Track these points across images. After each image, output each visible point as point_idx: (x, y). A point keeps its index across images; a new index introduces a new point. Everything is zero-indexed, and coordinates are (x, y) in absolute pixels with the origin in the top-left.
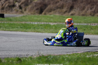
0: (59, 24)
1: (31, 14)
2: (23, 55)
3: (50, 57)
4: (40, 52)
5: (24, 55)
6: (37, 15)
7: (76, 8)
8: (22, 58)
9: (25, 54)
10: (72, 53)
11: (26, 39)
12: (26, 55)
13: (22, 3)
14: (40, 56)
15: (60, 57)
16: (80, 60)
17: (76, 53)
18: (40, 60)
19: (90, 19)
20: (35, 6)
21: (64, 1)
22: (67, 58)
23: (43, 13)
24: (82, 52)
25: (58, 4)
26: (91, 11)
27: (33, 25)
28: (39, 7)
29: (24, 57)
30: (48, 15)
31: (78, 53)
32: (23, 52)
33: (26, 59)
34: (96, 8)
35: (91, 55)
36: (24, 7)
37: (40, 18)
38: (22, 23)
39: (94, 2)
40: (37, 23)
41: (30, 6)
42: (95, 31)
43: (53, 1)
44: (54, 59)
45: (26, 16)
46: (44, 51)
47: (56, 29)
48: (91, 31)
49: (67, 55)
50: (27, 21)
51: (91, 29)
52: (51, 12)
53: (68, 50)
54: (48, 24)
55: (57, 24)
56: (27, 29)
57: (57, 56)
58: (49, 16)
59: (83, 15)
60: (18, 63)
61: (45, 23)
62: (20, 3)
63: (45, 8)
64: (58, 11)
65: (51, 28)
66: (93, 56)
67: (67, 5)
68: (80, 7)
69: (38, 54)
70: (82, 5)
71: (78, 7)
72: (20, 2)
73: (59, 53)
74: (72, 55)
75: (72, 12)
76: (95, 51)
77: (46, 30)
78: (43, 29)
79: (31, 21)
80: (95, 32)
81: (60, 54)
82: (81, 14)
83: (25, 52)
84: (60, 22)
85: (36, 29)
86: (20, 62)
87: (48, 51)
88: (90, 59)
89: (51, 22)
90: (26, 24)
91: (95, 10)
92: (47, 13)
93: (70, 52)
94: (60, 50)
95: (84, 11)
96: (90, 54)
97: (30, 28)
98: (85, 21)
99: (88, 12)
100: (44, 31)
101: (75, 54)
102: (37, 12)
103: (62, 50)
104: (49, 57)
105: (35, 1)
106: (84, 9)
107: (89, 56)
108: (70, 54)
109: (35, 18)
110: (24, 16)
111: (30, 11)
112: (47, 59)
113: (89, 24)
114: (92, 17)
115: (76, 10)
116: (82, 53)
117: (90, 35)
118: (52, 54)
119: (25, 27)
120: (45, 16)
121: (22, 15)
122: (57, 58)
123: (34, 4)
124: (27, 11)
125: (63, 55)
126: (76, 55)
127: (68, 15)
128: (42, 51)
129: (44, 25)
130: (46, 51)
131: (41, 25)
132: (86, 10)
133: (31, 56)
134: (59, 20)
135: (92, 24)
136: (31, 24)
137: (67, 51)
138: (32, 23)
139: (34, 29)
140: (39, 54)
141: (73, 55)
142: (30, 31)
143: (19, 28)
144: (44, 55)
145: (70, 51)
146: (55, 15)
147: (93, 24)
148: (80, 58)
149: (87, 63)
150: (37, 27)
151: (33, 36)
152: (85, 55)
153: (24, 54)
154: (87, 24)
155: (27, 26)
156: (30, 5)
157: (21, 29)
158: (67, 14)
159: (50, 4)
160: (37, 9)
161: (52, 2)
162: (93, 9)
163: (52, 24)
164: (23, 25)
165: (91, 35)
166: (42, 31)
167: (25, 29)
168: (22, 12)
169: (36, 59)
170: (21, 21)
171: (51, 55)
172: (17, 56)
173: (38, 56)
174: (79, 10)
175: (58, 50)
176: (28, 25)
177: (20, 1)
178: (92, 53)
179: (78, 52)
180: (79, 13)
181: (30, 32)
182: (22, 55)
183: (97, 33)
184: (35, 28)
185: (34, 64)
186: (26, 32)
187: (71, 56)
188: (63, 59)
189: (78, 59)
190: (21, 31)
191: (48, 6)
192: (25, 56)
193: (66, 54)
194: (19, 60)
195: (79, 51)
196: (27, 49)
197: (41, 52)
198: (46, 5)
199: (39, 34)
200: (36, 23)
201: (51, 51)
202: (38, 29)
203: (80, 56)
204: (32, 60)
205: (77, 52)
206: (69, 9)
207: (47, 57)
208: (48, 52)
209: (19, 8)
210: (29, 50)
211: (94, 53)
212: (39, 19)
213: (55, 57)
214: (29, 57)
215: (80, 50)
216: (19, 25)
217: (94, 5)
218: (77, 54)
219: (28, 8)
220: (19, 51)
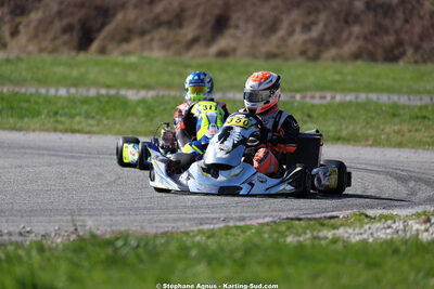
0: (163, 97)
1: (41, 50)
2: (6, 231)
3: (125, 244)
4: (81, 218)
5: (10, 234)
6: (66, 55)
7: (241, 24)
9: (15, 229)
10: (222, 225)
11: (18, 162)
12: (21, 234)
14: (78, 236)
15: (167, 243)
16: (260, 256)
17: (238, 224)
18: (83, 255)
19: (300, 71)
20: (60, 14)
22: (199, 245)
23: (95, 45)
24: (268, 220)
25: (159, 8)
26: (305, 37)
27: (48, 100)
28: (74, 19)
29: (11, 243)
30: (115, 56)
31: (248, 223)
32: (4, 220)
33: (21, 252)
34: (326, 26)
35: (305, 233)
36: (7, 18)
37: (83, 70)
38: (2, 93)
40: (68, 92)
41: (35, 16)
42: (323, 128)
44: (141, 251)
45: (19, 59)
46: (99, 218)
48: (305, 127)
49: (200, 232)
50: (22, 82)
51: (305, 118)
52: (126, 40)
53: (203, 210)
54: (117, 93)
55: (157, 96)
56: (22, 117)
57: (156, 236)
58: (120, 59)
59: (271, 56)
61: (103, 91)
63: (103, 25)
64: (161, 39)
65: (128, 115)
66: (314, 238)
67: (200, 11)
68: (257, 19)
69: (72, 229)
70: (266, 10)
71: (248, 20)
73: (163, 225)
74: (223, 232)
75: (223, 43)
76: (325, 217)
77: (105, 122)
78: (93, 117)
79: (40, 82)
81: (170, 229)
82: (264, 49)
83: (13, 221)
84: (170, 86)
85: (63, 119)
87: (115, 215)
88: (300, 253)
89: (130, 86)
90: (17, 94)
91: (322, 35)
92: (110, 47)
93: (213, 219)
94: (171, 211)
95: (274, 39)
96: (300, 231)
97: (37, 114)
99: (291, 41)
100: (98, 125)
101: (238, 227)
102: (65, 44)
103: (175, 211)
104: (120, 243)
106: (273, 28)
107: (297, 239)
108: (213, 230)
109: (60, 70)
110: (8, 61)
111: (35, 36)
112: (110, 251)
113: (298, 97)
114: (310, 64)
115: (239, 33)
116: (267, 224)
118: (134, 228)
119: (12, 108)
120: (102, 58)
122: (155, 247)
123: (55, 7)
124: (23, 38)
125: (183, 233)
126: (239, 232)
127: (205, 56)
128: (91, 216)
129: (99, 101)
130: (109, 217)
131: (86, 101)
132: (281, 33)
133: (39, 238)
134: (165, 78)
135: (309, 94)
136: (39, 95)
137: (202, 216)
138: (43, 91)
139: (52, 120)
140: (76, 230)
141: (226, 234)
142: (38, 126)
144: (99, 232)
145: (211, 215)
146: (146, 54)
147: (313, 97)
148: (256, 246)
149: (290, 270)
150: (66, 110)
151: (46, 149)
152: (277, 232)
153: (11, 229)
154: (289, 94)
155: (25, 105)
156: (37, 9)
158: (198, 50)
159: (123, 6)
160: (67, 30)
162: (314, 28)
163: (132, 95)
164: (3, 99)
166: (88, 129)
167: (12, 116)
169: (64, 250)
171: (131, 232)
173: (73, 237)
174: (250, 33)
175: (158, 212)
176: (28, 101)
178: (312, 223)
179: (251, 218)
180: (254, 46)
181: (34, 131)
183: (331, 134)
184: (56, 113)
186: (20, 130)
187: (217, 239)
188: (184, 251)
189: (249, 250)
191: (114, 15)
192: (14, 238)
193: (195, 229)
195: (255, 214)
196: (25, 207)
197: (87, 218)
198: (105, 14)
199: (78, 139)
200: (62, 92)
201: (127, 218)
202: (72, 117)
203: (256, 240)
204: (47, 254)
205: (243, 219)
206: (208, 28)
207: (110, 243)
208: (114, 219)
210: (32, 213)
211: (322, 223)
212: (75, 73)
213: (147, 244)
214: (31, 243)
215: (257, 211)
217: (317, 11)
218: (243, 230)
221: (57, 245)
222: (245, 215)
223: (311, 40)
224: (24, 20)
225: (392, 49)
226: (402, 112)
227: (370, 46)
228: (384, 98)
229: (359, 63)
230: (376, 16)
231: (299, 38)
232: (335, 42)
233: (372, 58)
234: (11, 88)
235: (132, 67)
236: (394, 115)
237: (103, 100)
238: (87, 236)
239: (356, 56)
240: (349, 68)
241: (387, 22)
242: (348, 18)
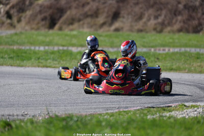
1: (32, 29)
2: (15, 114)
3: (71, 120)
4: (51, 108)
5: (17, 115)
6: (44, 31)
7: (125, 16)
8: (14, 121)
9: (20, 113)
10: (117, 111)
11: (21, 82)
12: (22, 115)
13: (13, 7)
14: (50, 116)
15: (91, 119)
16: (135, 125)
17: (125, 110)
18: (52, 125)
19: (153, 38)
20: (40, 12)
21: (99, 2)
22: (106, 120)
23: (57, 27)
24: (138, 108)
25: (87, 8)
26: (155, 22)
27: (35, 53)
28: (47, 14)
29: (18, 120)
30: (66, 31)
31: (129, 109)
32: (14, 109)
33: (22, 124)
34: (165, 17)
35: (156, 114)
36: (16, 14)
37: (51, 38)
38: (13, 49)
39: (161, 3)
40: (45, 48)
41: (29, 13)
42: (164, 65)
43: (77, 2)
44: (79, 123)
45: (21, 33)
46: (59, 107)
48: (156, 64)
49: (107, 114)
50: (23, 44)
51: (156, 60)
52: (72, 24)
53: (108, 104)
54: (68, 49)
56: (23, 60)
57: (86, 116)
58: (69, 33)
59: (140, 31)
60: (5, 131)
61: (61, 48)
62: (8, 7)
63: (61, 17)
64: (88, 23)
65: (73, 59)
66: (161, 116)
67: (106, 10)
68: (133, 13)
69: (47, 113)
70: (137, 9)
71: (128, 14)
72: (8, 4)
73: (89, 111)
75: (117, 24)
76: (166, 107)
77: (62, 62)
78: (56, 60)
79: (31, 44)
81: (93, 112)
82: (136, 28)
83: (19, 110)
85: (42, 61)
86: (8, 129)
87: (67, 106)
88: (154, 124)
89: (73, 45)
90: (20, 49)
91: (164, 21)
92: (64, 27)
94: (93, 104)
95: (141, 23)
96: (154, 113)
97: (30, 59)
98: (144, 42)
99: (149, 23)
100: (59, 64)
101: (124, 112)
102: (43, 26)
103: (95, 104)
104: (69, 120)
105: (40, 2)
106: (140, 17)
107: (152, 116)
108: (112, 113)
109: (41, 38)
110: (16, 34)
111: (28, 23)
112: (64, 123)
113: (153, 50)
114: (158, 35)
115: (124, 20)
116: (138, 110)
118: (76, 112)
119: (18, 56)
120: (60, 32)
121: (12, 31)
122: (85, 121)
123: (38, 9)
124: (23, 23)
125: (99, 114)
126: (125, 114)
127: (109, 31)
128: (56, 106)
130: (64, 107)
131: (53, 53)
132: (144, 20)
133: (31, 117)
135: (158, 48)
136: (30, 50)
138: (33, 48)
139: (37, 62)
141: (119, 115)
142: (30, 64)
143: (6, 58)
144: (59, 114)
145: (112, 106)
146: (81, 30)
147: (159, 50)
148: (133, 120)
149: (149, 131)
150: (44, 57)
151: (35, 75)
152: (143, 114)
153: (18, 113)
154: (148, 49)
155: (24, 55)
156: (30, 10)
157: (11, 61)
158: (106, 28)
159: (70, 8)
160: (44, 19)
161: (74, 5)
162: (159, 17)
163: (74, 50)
164: (14, 52)
166: (54, 65)
167: (18, 60)
168: (12, 26)
169: (43, 123)
170: (11, 45)
171: (74, 114)
172: (3, 117)
173: (46, 118)
174: (130, 20)
175: (87, 104)
176: (25, 53)
177: (7, 2)
178: (159, 109)
179: (131, 107)
180: (131, 26)
181: (28, 67)
182: (13, 114)
183: (168, 67)
184: (39, 59)
185: (38, 134)
186: (22, 66)
187: (115, 117)
188: (99, 123)
189: (130, 122)
190: (11, 66)
191: (66, 12)
192: (19, 117)
193: (104, 112)
194: (8, 125)
195: (132, 105)
196: (24, 103)
197: (53, 108)
198: (61, 11)
199: (49, 70)
200: (42, 48)
201: (72, 107)
202: (46, 60)
203: (133, 117)
204: (35, 125)
205: (127, 108)
206: (110, 19)
207: (64, 119)
208: (66, 108)
209: (6, 16)
210: (27, 105)
211: (164, 109)
212: (48, 40)
213: (82, 120)
214: (27, 120)
215: (134, 104)
216: (6, 52)
217: (161, 9)
218: (127, 112)
219: (25, 17)
220: (7, 107)
221: (40, 120)
222: (128, 106)
223: (159, 23)
224: (24, 15)
225: (197, 27)
226: (201, 56)
227: (186, 26)
228: (193, 50)
229: (181, 34)
230: (189, 12)
231: (153, 22)
232: (170, 24)
233: (188, 31)
234: (18, 47)
235: (74, 36)
236: (198, 58)
237: (61, 52)
238: (54, 116)
239: (180, 30)
240: (177, 36)
241: (194, 14)
242: (176, 13)
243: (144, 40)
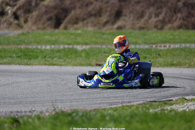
0: (93, 48)
1: (38, 29)
2: (23, 111)
3: (77, 115)
4: (57, 104)
5: (25, 112)
6: (49, 31)
7: (127, 14)
8: (22, 117)
9: (28, 110)
10: (120, 105)
11: (28, 79)
12: (30, 112)
13: (19, 8)
14: (56, 112)
15: (96, 114)
16: (137, 119)
17: (128, 104)
18: (58, 120)
19: (154, 35)
20: (46, 12)
21: (102, 1)
22: (110, 114)
23: (62, 26)
24: (141, 102)
25: (90, 8)
26: (156, 19)
27: (41, 51)
28: (52, 15)
29: (26, 116)
30: (71, 30)
31: (132, 104)
32: (22, 105)
33: (30, 120)
34: (165, 14)
35: (158, 108)
36: (22, 15)
37: (57, 37)
38: (21, 48)
39: (162, 2)
40: (51, 47)
41: (35, 13)
42: (165, 60)
43: (81, 2)
44: (84, 118)
45: (28, 33)
46: (65, 103)
47: (88, 59)
48: (157, 60)
49: (111, 108)
50: (30, 43)
51: (157, 56)
52: (76, 23)
53: (112, 99)
54: (73, 47)
55: (91, 48)
56: (30, 59)
57: (91, 111)
58: (74, 32)
59: (141, 28)
60: (14, 127)
61: (66, 46)
62: (15, 8)
63: (66, 17)
64: (92, 22)
65: (78, 57)
66: (162, 110)
67: (109, 9)
68: (135, 12)
69: (53, 109)
70: (138, 8)
71: (131, 12)
73: (95, 106)
75: (119, 23)
76: (167, 100)
77: (68, 60)
78: (62, 58)
79: (38, 43)
80: (165, 62)
81: (97, 107)
82: (138, 26)
83: (27, 106)
84: (96, 43)
85: (49, 59)
86: (17, 126)
88: (156, 117)
89: (78, 44)
90: (28, 49)
91: (164, 18)
92: (69, 26)
94: (97, 99)
95: (143, 20)
96: (156, 107)
97: (37, 57)
98: (146, 39)
99: (150, 21)
100: (64, 62)
101: (128, 106)
102: (49, 25)
103: (100, 99)
104: (74, 114)
105: (46, 3)
106: (142, 16)
107: (154, 110)
108: (116, 107)
109: (47, 37)
110: (23, 34)
111: (35, 23)
112: (70, 118)
113: (154, 46)
114: (159, 31)
115: (127, 19)
116: (141, 104)
117: (156, 67)
118: (81, 108)
119: (26, 55)
120: (65, 31)
121: (20, 31)
122: (90, 116)
123: (44, 9)
124: (30, 23)
125: (103, 109)
127: (112, 29)
128: (62, 103)
129: (64, 51)
130: (70, 103)
131: (59, 51)
132: (146, 18)
133: (38, 113)
134: (94, 39)
135: (159, 45)
136: (37, 49)
137: (112, 101)
138: (39, 47)
139: (44, 60)
141: (122, 109)
142: (37, 63)
143: (14, 57)
144: (65, 110)
145: (116, 101)
146: (85, 29)
147: (161, 46)
148: (136, 114)
149: (151, 124)
150: (50, 55)
151: (42, 73)
152: (146, 108)
153: (26, 110)
154: (150, 45)
155: (31, 54)
156: (35, 10)
157: (18, 60)
158: (109, 26)
159: (74, 8)
160: (49, 19)
161: (78, 5)
162: (160, 15)
163: (79, 48)
164: (21, 51)
165: (158, 67)
166: (60, 63)
167: (26, 58)
168: (19, 26)
169: (49, 118)
170: (19, 44)
171: (79, 109)
172: (12, 114)
173: (53, 113)
174: (132, 18)
175: (92, 100)
176: (33, 52)
177: (14, 4)
178: (161, 103)
179: (133, 102)
180: (133, 24)
181: (35, 65)
182: (21, 111)
183: (169, 63)
184: (45, 57)
186: (30, 65)
187: (118, 112)
188: (103, 117)
189: (133, 116)
190: (19, 64)
191: (70, 12)
192: (27, 114)
193: (108, 107)
194: (16, 121)
195: (135, 100)
197: (60, 104)
198: (66, 11)
200: (48, 47)
201: (78, 103)
202: (53, 58)
203: (136, 111)
204: (42, 121)
205: (130, 102)
206: (113, 17)
207: (70, 115)
209: (13, 17)
210: (35, 102)
211: (165, 103)
212: (54, 39)
213: (86, 115)
214: (35, 116)
215: (136, 98)
216: (14, 52)
217: (162, 7)
218: (130, 107)
220: (15, 104)
221: (47, 116)
222: (131, 100)
223: (160, 21)
224: (30, 15)
227: (186, 23)
228: (193, 46)
229: (181, 30)
230: (188, 9)
232: (170, 21)
233: (187, 28)
234: (25, 46)
235: (79, 35)
237: (66, 50)
238: (60, 112)
239: (180, 27)
240: (177, 32)
241: (193, 12)
242: (176, 10)
243: (146, 37)
